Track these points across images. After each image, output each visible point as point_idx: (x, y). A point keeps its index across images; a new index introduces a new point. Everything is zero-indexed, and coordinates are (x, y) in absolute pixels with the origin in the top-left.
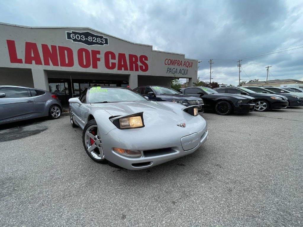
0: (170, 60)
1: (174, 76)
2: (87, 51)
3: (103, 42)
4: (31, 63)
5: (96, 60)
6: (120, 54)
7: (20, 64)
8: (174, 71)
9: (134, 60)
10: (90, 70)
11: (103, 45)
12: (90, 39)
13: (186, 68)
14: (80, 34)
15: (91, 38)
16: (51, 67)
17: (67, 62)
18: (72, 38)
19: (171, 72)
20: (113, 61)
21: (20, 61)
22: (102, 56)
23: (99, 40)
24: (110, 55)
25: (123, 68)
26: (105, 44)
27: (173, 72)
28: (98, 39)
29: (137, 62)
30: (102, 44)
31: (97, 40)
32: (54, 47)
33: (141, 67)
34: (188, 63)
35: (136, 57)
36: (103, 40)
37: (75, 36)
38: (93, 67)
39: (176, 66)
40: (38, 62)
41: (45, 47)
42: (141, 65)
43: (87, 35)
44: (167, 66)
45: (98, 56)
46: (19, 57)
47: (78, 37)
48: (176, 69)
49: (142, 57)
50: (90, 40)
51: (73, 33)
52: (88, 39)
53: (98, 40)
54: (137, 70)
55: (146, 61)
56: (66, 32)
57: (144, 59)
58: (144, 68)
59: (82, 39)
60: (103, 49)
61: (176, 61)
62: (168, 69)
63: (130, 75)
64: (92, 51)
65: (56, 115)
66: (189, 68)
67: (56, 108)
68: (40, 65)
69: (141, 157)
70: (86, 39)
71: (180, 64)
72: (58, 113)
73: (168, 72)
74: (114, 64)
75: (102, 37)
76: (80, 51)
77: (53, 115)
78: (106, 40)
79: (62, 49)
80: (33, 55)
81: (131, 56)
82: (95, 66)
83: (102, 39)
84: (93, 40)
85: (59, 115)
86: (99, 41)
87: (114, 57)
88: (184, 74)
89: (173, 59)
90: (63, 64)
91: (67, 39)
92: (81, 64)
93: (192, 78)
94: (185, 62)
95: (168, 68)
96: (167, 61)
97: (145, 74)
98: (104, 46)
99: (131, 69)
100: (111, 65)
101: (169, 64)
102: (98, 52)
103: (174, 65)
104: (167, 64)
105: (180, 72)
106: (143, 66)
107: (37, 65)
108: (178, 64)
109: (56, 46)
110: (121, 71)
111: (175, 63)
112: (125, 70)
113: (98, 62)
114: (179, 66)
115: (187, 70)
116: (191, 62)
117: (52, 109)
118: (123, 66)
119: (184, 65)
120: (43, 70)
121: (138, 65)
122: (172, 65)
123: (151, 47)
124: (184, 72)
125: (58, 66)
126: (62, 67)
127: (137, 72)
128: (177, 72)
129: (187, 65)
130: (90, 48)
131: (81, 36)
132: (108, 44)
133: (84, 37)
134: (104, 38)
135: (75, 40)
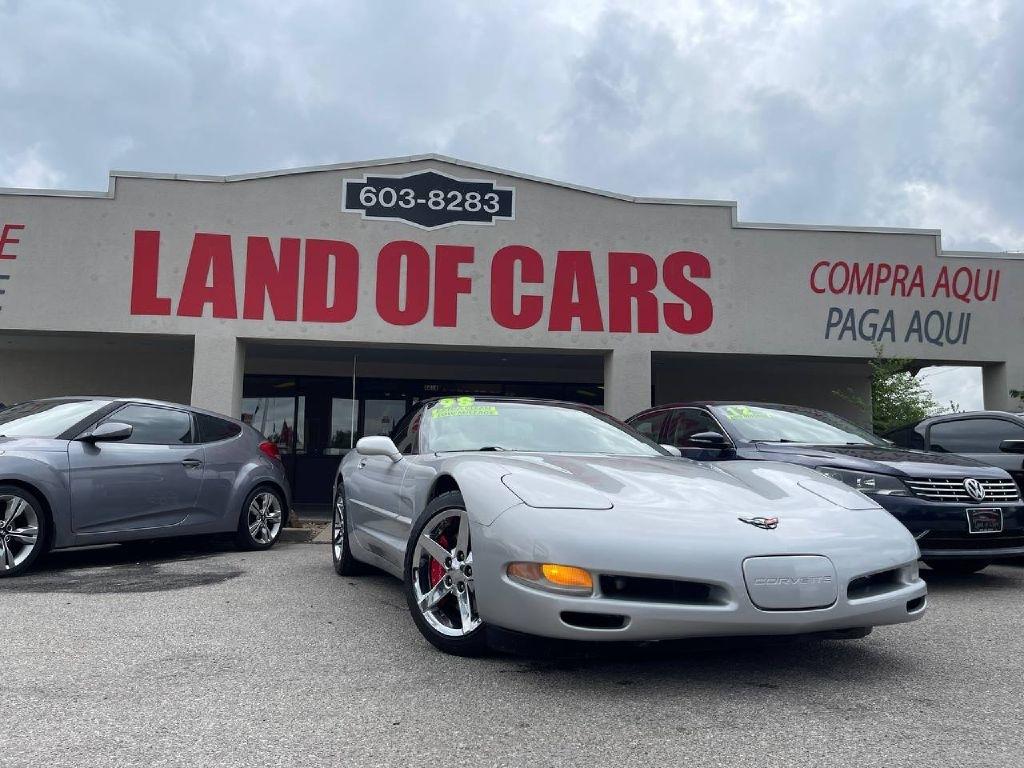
0: (840, 270)
1: (873, 354)
2: (415, 251)
3: (492, 207)
4: (199, 313)
5: (453, 286)
6: (564, 257)
7: (159, 318)
8: (874, 326)
9: (634, 279)
10: (425, 333)
11: (490, 220)
12: (435, 199)
13: (957, 307)
14: (397, 184)
15: (442, 195)
16: (269, 328)
17: (330, 303)
18: (365, 203)
19: (852, 328)
20: (532, 289)
21: (162, 307)
22: (478, 272)
23: (473, 202)
24: (518, 265)
25: (576, 322)
26: (496, 214)
27: (868, 331)
28: (468, 196)
29: (653, 284)
30: (487, 217)
31: (464, 200)
32: (290, 246)
33: (673, 311)
34: (963, 278)
35: (645, 263)
36: (492, 199)
37: (377, 196)
38: (438, 322)
39: (885, 299)
40: (225, 310)
41: (257, 246)
42: (674, 299)
43: (424, 184)
44: (830, 299)
45: (464, 270)
46: (161, 294)
47: (388, 197)
48: (884, 314)
49: (676, 261)
50: (436, 204)
51: (371, 182)
52: (428, 199)
53: (471, 201)
54: (648, 325)
55: (699, 282)
56: (345, 182)
57: (687, 271)
58: (688, 314)
59: (401, 203)
60: (487, 238)
61: (884, 272)
62: (836, 316)
63: (610, 352)
64: (439, 248)
65: (264, 531)
66: (974, 306)
67: (268, 498)
68: (229, 321)
70: (419, 201)
71: (908, 283)
72: (271, 526)
73: (835, 332)
74: (532, 305)
75: (488, 188)
76: (389, 257)
77: (253, 529)
78: (506, 198)
79: (319, 249)
80: (210, 283)
81: (620, 263)
82: (447, 316)
83: (487, 197)
84: (448, 201)
85: (273, 535)
86: (473, 206)
87: (533, 272)
88: (943, 339)
89: (863, 257)
90: (316, 312)
91: (344, 209)
92: (387, 308)
93: (1004, 363)
94: (944, 270)
95: (833, 310)
96: (824, 272)
97: (694, 345)
98: (493, 223)
99: (620, 324)
100: (517, 310)
101: (838, 285)
102: (467, 254)
103: (869, 293)
104: (823, 291)
105: (917, 327)
106: (682, 305)
107: (218, 320)
108: (899, 286)
109: (297, 242)
110: (565, 334)
111: (879, 281)
112: (584, 328)
113: (461, 297)
114: (903, 295)
115: (963, 314)
116: (991, 272)
117: (254, 502)
118: (575, 310)
119: (942, 291)
120: (235, 340)
121: (654, 300)
122: (859, 292)
123: (730, 207)
124: (945, 327)
125: (295, 320)
126: (308, 324)
127: (648, 336)
128: (892, 330)
129: (961, 290)
130: (431, 238)
131: (402, 193)
132: (510, 215)
133: (412, 193)
134: (496, 192)
135: (376, 211)
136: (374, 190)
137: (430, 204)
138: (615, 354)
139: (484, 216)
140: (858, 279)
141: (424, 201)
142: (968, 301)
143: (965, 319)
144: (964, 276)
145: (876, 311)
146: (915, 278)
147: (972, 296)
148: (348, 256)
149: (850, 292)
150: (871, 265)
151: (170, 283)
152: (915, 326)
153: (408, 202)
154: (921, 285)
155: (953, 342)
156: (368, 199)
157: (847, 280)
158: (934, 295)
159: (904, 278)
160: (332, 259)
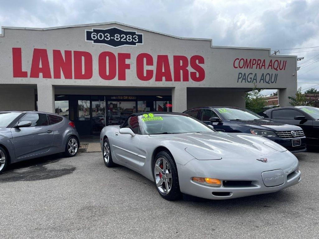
0: (242, 61)
1: (250, 87)
2: (111, 55)
3: (136, 40)
4: (38, 77)
5: (124, 67)
6: (159, 57)
7: (24, 79)
8: (251, 78)
9: (181, 64)
10: (115, 82)
12: (117, 37)
13: (274, 72)
14: (104, 32)
16: (63, 81)
17: (83, 73)
18: (93, 38)
19: (245, 79)
20: (150, 68)
21: (24, 75)
22: (132, 62)
23: (129, 38)
24: (145, 60)
25: (164, 78)
26: (137, 42)
27: (249, 80)
28: (128, 36)
29: (187, 66)
30: (134, 44)
31: (126, 38)
32: (68, 53)
33: (193, 75)
35: (184, 59)
36: (136, 37)
37: (97, 36)
38: (120, 79)
39: (254, 70)
40: (47, 75)
41: (57, 53)
42: (193, 71)
43: (113, 32)
44: (239, 70)
45: (127, 61)
46: (23, 70)
47: (101, 36)
48: (254, 74)
49: (194, 58)
50: (117, 39)
51: (95, 31)
52: (114, 37)
53: (128, 38)
54: (186, 79)
55: (201, 65)
56: (86, 31)
57: (197, 61)
58: (198, 75)
59: (105, 38)
60: (134, 51)
61: (254, 61)
62: (240, 75)
63: (174, 88)
64: (119, 54)
65: (73, 150)
66: (279, 72)
67: (73, 140)
68: (49, 79)
69: (221, 186)
70: (111, 38)
71: (261, 65)
72: (74, 148)
73: (240, 80)
74: (150, 73)
76: (102, 56)
77: (70, 150)
78: (140, 37)
79: (78, 54)
80: (41, 66)
81: (177, 59)
82: (122, 77)
83: (134, 37)
84: (121, 38)
85: (76, 151)
86: (129, 39)
87: (150, 62)
88: (270, 82)
89: (248, 57)
90: (79, 76)
91: (86, 41)
92: (102, 74)
93: (286, 88)
94: (271, 61)
95: (239, 73)
96: (237, 61)
97: (199, 85)
98: (136, 46)
99: (177, 79)
100: (145, 75)
101: (241, 66)
102: (128, 56)
103: (250, 68)
104: (237, 68)
105: (263, 79)
106: (196, 72)
107: (45, 79)
108: (258, 66)
109: (70, 52)
110: (160, 82)
111: (253, 64)
112: (167, 80)
113: (127, 70)
114: (259, 68)
115: (275, 74)
116: (284, 61)
117: (69, 142)
118: (164, 74)
119: (270, 67)
120: (52, 86)
121: (187, 71)
122: (247, 68)
123: (210, 41)
124: (270, 78)
125: (72, 79)
126: (77, 80)
127: (185, 82)
128: (256, 79)
129: (275, 67)
130: (116, 50)
131: (106, 35)
132: (142, 43)
133: (109, 35)
134: (137, 35)
135: (97, 41)
136: (96, 34)
137: (115, 39)
138: (176, 89)
139: (133, 43)
140: (247, 64)
141: (113, 38)
142: (277, 70)
143: (276, 76)
144: (276, 62)
145: (252, 74)
146: (263, 64)
147: (278, 69)
148: (88, 57)
149: (245, 68)
150: (251, 59)
151: (26, 66)
152: (262, 78)
153: (108, 38)
154: (264, 66)
155: (272, 83)
156: (94, 37)
157: (244, 64)
158: (268, 68)
159: (260, 63)
160: (83, 58)
